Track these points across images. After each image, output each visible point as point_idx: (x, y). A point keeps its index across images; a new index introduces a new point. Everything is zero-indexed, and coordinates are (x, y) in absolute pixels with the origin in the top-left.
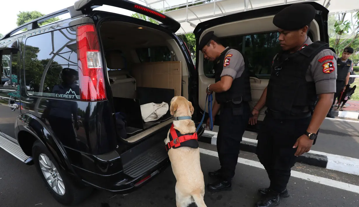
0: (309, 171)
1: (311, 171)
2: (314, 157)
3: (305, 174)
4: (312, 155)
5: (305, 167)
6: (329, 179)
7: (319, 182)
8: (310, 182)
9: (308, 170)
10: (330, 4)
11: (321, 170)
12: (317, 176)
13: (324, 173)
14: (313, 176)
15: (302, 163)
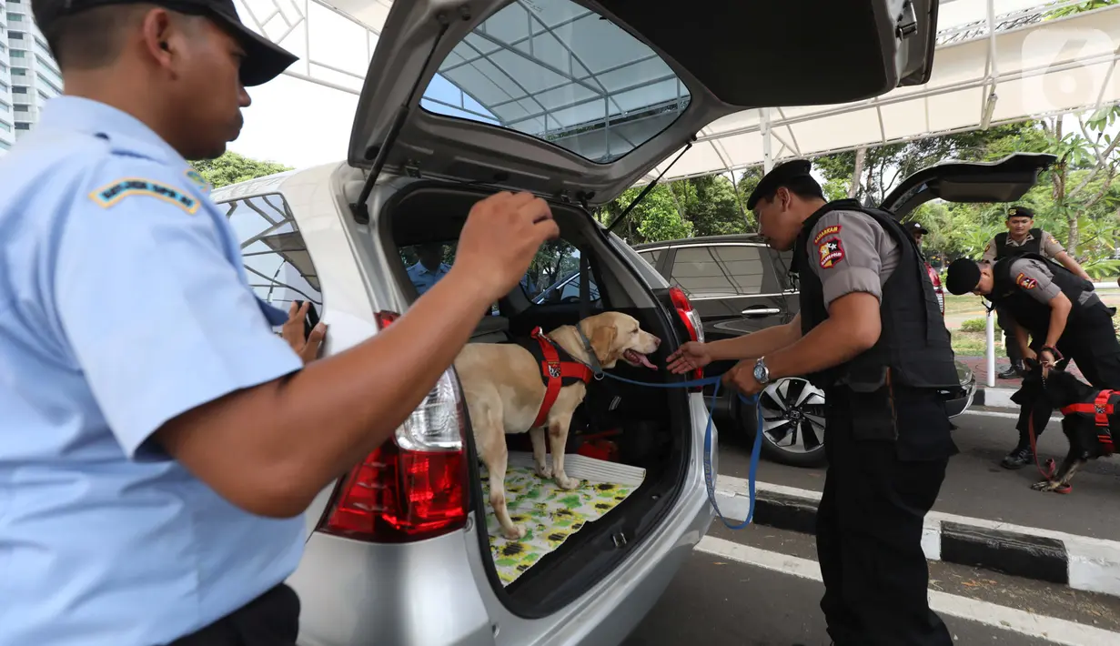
0: (1006, 595)
1: (1016, 594)
2: (1018, 545)
3: (991, 604)
4: (1008, 538)
5: (992, 581)
6: (1081, 625)
7: (1045, 634)
8: (1013, 633)
9: (1004, 591)
10: (996, 98)
11: (1049, 594)
12: (1037, 613)
13: (1062, 601)
14: (1024, 613)
15: (980, 568)
